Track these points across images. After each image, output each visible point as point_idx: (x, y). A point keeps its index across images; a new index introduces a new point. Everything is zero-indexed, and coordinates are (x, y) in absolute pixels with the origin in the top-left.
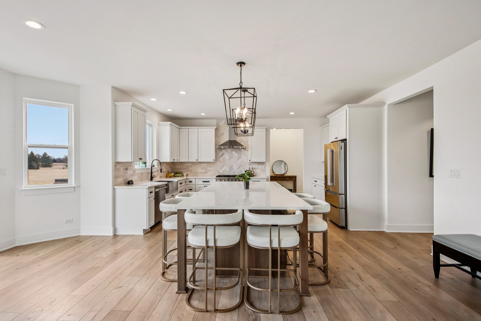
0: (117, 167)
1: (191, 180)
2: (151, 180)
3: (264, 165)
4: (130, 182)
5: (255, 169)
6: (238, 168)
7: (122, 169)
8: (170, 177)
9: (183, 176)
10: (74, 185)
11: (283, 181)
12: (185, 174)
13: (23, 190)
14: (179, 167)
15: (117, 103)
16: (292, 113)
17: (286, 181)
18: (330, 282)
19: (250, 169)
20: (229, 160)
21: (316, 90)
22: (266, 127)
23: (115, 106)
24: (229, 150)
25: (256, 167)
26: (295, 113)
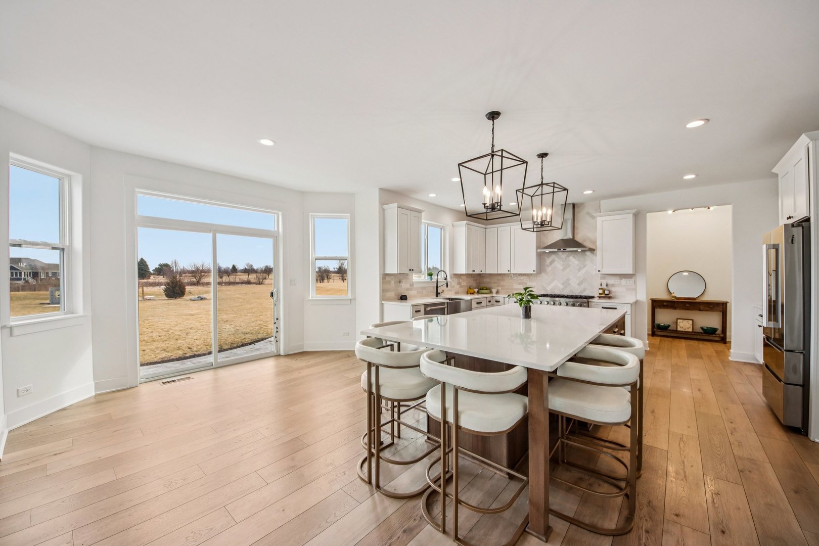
0: (387, 280)
1: (498, 299)
2: (437, 296)
3: (633, 279)
4: (403, 298)
5: (613, 285)
6: (579, 284)
7: (393, 282)
8: (471, 293)
9: (491, 292)
10: (350, 298)
11: (692, 310)
12: (494, 291)
13: (310, 300)
14: (488, 281)
15: (385, 207)
16: (691, 177)
17: (700, 310)
18: (628, 536)
19: (601, 285)
20: (563, 270)
21: (709, 119)
22: (634, 211)
23: (384, 210)
24: (563, 255)
25: (616, 283)
26: (697, 175)
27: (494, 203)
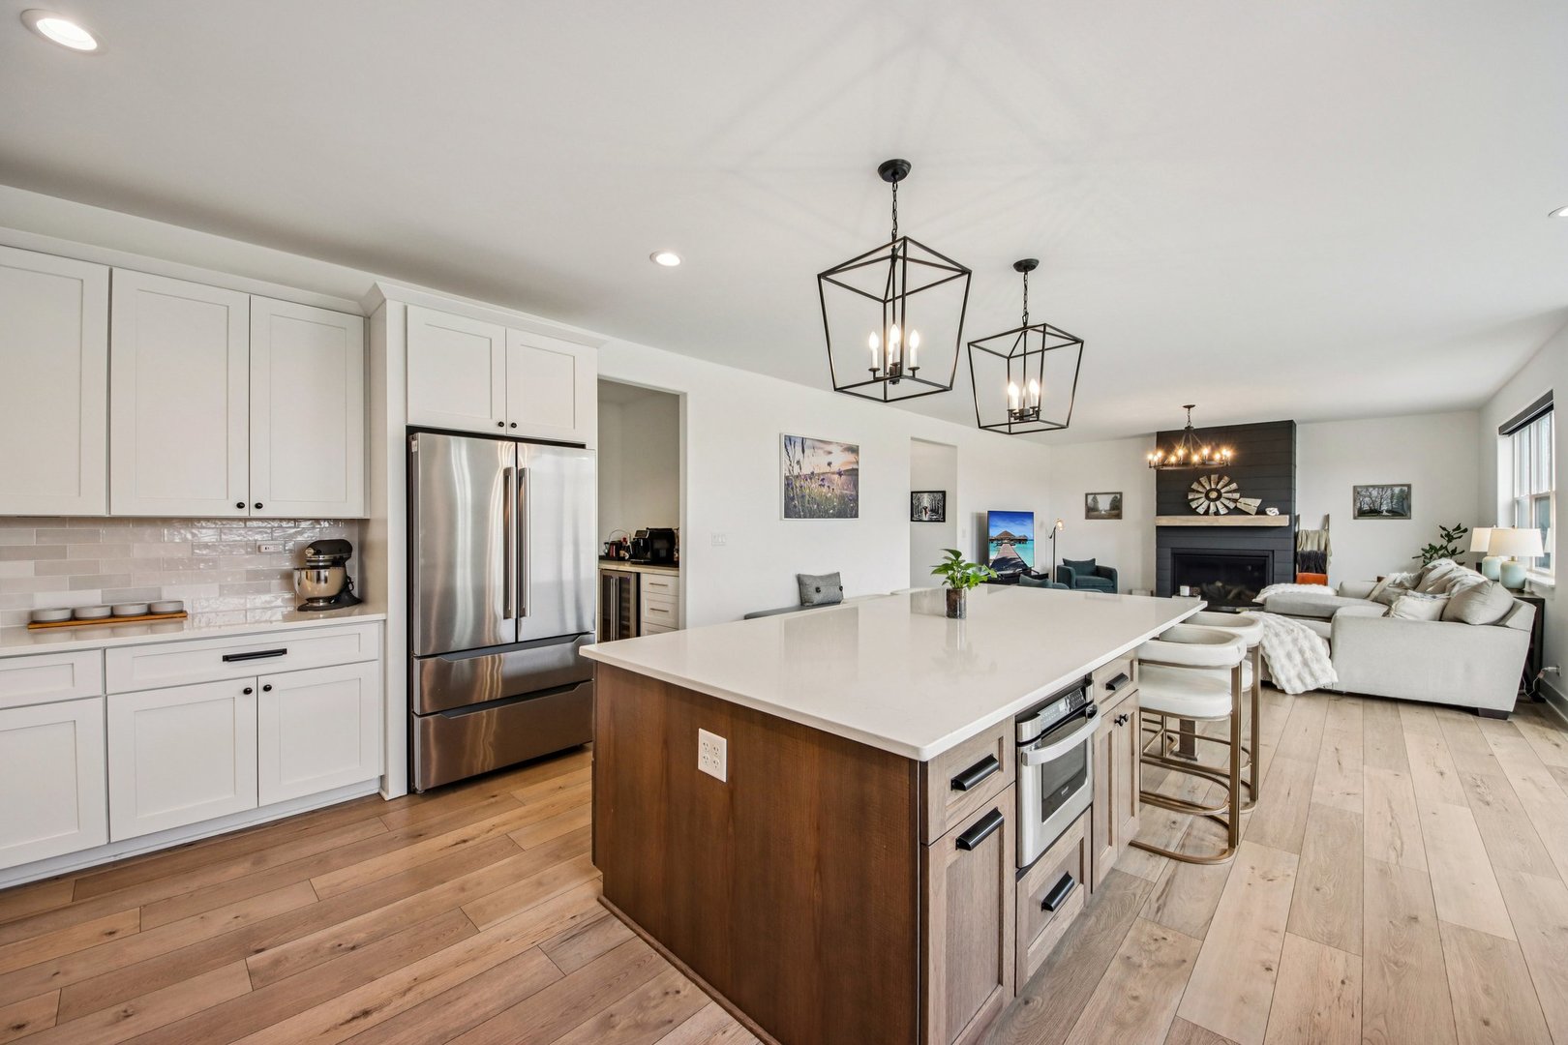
27: (1027, 407)
